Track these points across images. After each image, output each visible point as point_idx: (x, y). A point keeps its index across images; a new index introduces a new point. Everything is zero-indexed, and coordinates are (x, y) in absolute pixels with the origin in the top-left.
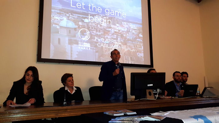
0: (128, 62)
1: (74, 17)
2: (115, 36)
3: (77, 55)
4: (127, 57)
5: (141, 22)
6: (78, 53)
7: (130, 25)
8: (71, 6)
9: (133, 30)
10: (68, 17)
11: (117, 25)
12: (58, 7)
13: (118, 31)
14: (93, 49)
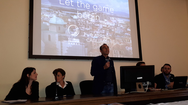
0: (117, 56)
1: (63, 14)
2: (104, 31)
3: (67, 50)
4: (116, 51)
5: (128, 17)
7: (118, 20)
8: (60, 3)
9: (121, 25)
10: (58, 14)
11: (106, 20)
12: (48, 5)
13: (106, 26)
14: (83, 44)
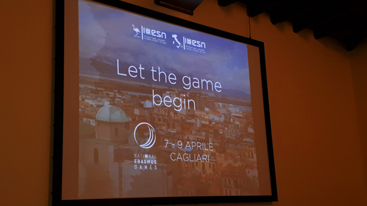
1: (124, 97)
2: (204, 134)
3: (131, 184)
5: (249, 101)
7: (230, 109)
9: (236, 119)
10: (113, 98)
11: (207, 109)
12: (92, 76)
13: (208, 123)
14: (163, 167)
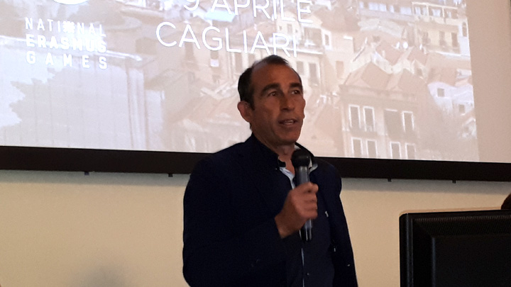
4: (362, 117)
6: (22, 96)
14: (128, 64)
